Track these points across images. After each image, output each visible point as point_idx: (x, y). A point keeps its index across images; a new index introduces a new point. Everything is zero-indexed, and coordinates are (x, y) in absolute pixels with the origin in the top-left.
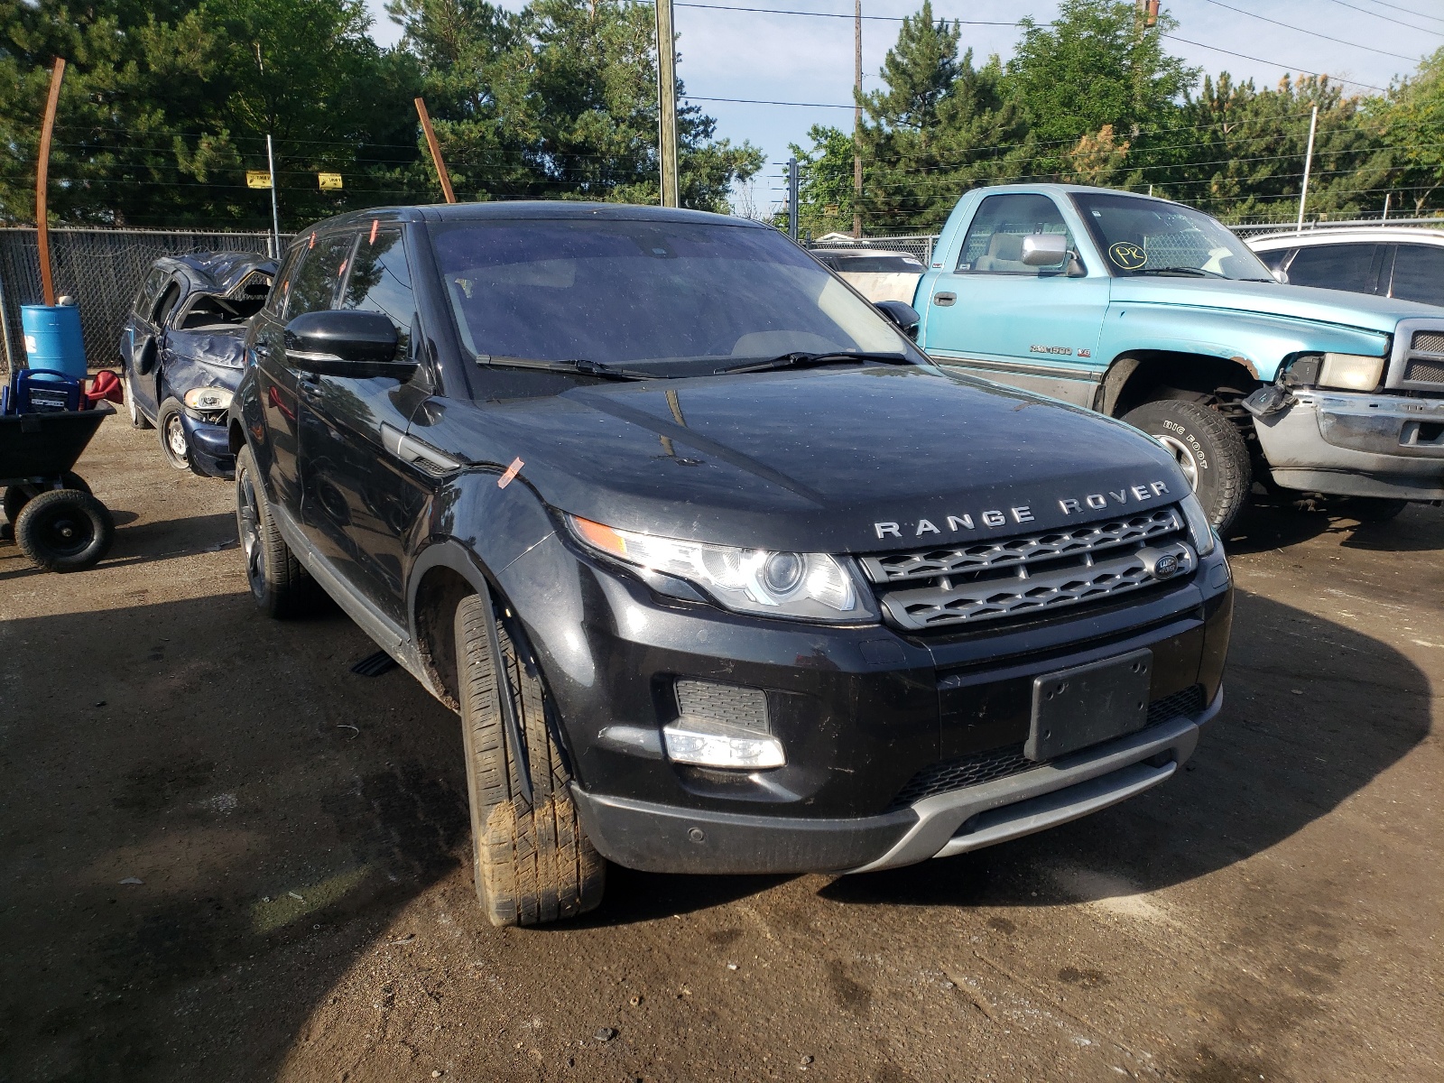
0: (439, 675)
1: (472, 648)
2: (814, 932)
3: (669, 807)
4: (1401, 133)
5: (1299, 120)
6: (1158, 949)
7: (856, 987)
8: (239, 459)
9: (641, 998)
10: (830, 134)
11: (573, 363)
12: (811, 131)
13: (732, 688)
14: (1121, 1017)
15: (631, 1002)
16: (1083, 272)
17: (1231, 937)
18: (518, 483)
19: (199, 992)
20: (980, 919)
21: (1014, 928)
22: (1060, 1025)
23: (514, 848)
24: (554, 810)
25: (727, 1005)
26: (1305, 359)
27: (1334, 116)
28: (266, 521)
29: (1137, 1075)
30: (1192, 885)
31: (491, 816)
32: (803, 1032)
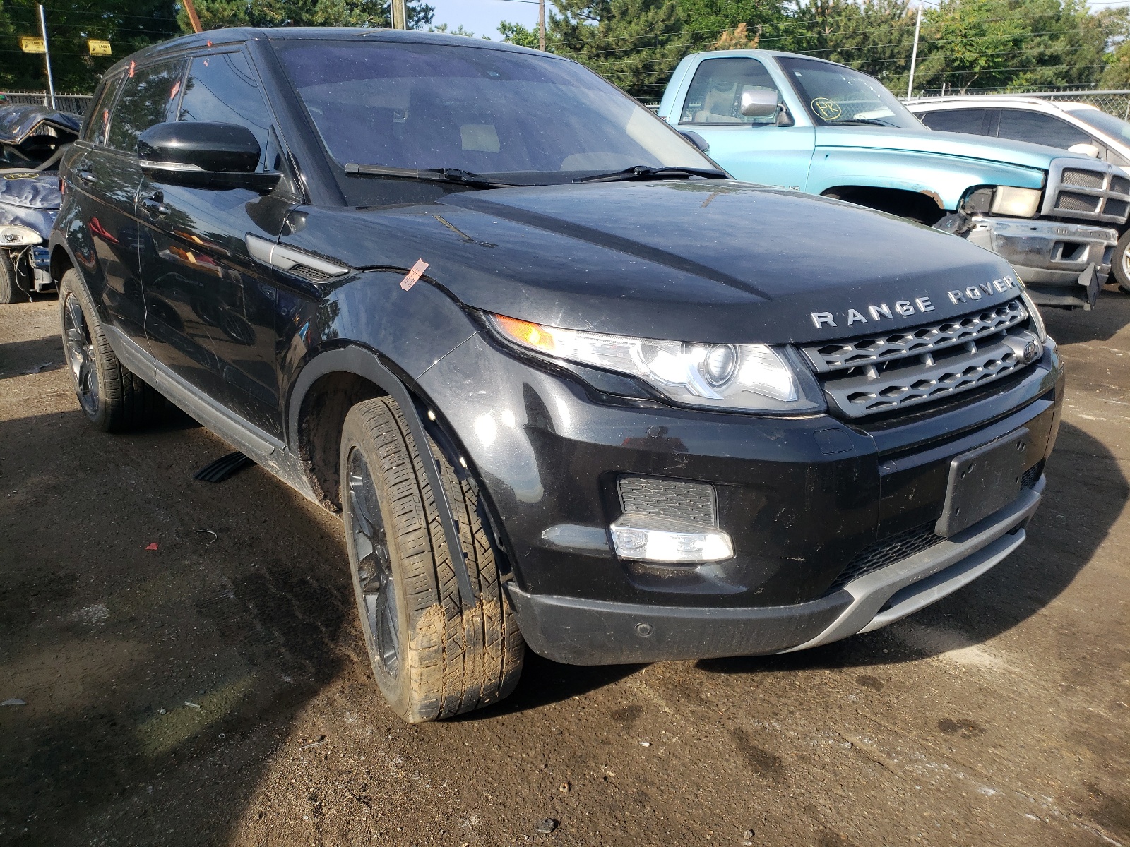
0: (318, 480)
1: (385, 453)
2: (708, 703)
3: (616, 603)
4: (951, 38)
5: (879, 25)
6: (1011, 695)
7: (764, 754)
8: (63, 284)
9: (569, 784)
10: (515, 29)
11: (441, 171)
12: (500, 27)
13: (677, 484)
14: (1010, 764)
15: (561, 789)
16: (791, 123)
17: (1066, 679)
18: (422, 283)
19: (111, 819)
20: (849, 678)
21: (881, 684)
22: (961, 777)
23: (444, 651)
24: (482, 609)
25: (652, 784)
26: (980, 191)
27: (904, 23)
28: (98, 341)
29: (1047, 820)
30: (1012, 634)
31: (421, 622)
32: (734, 806)
